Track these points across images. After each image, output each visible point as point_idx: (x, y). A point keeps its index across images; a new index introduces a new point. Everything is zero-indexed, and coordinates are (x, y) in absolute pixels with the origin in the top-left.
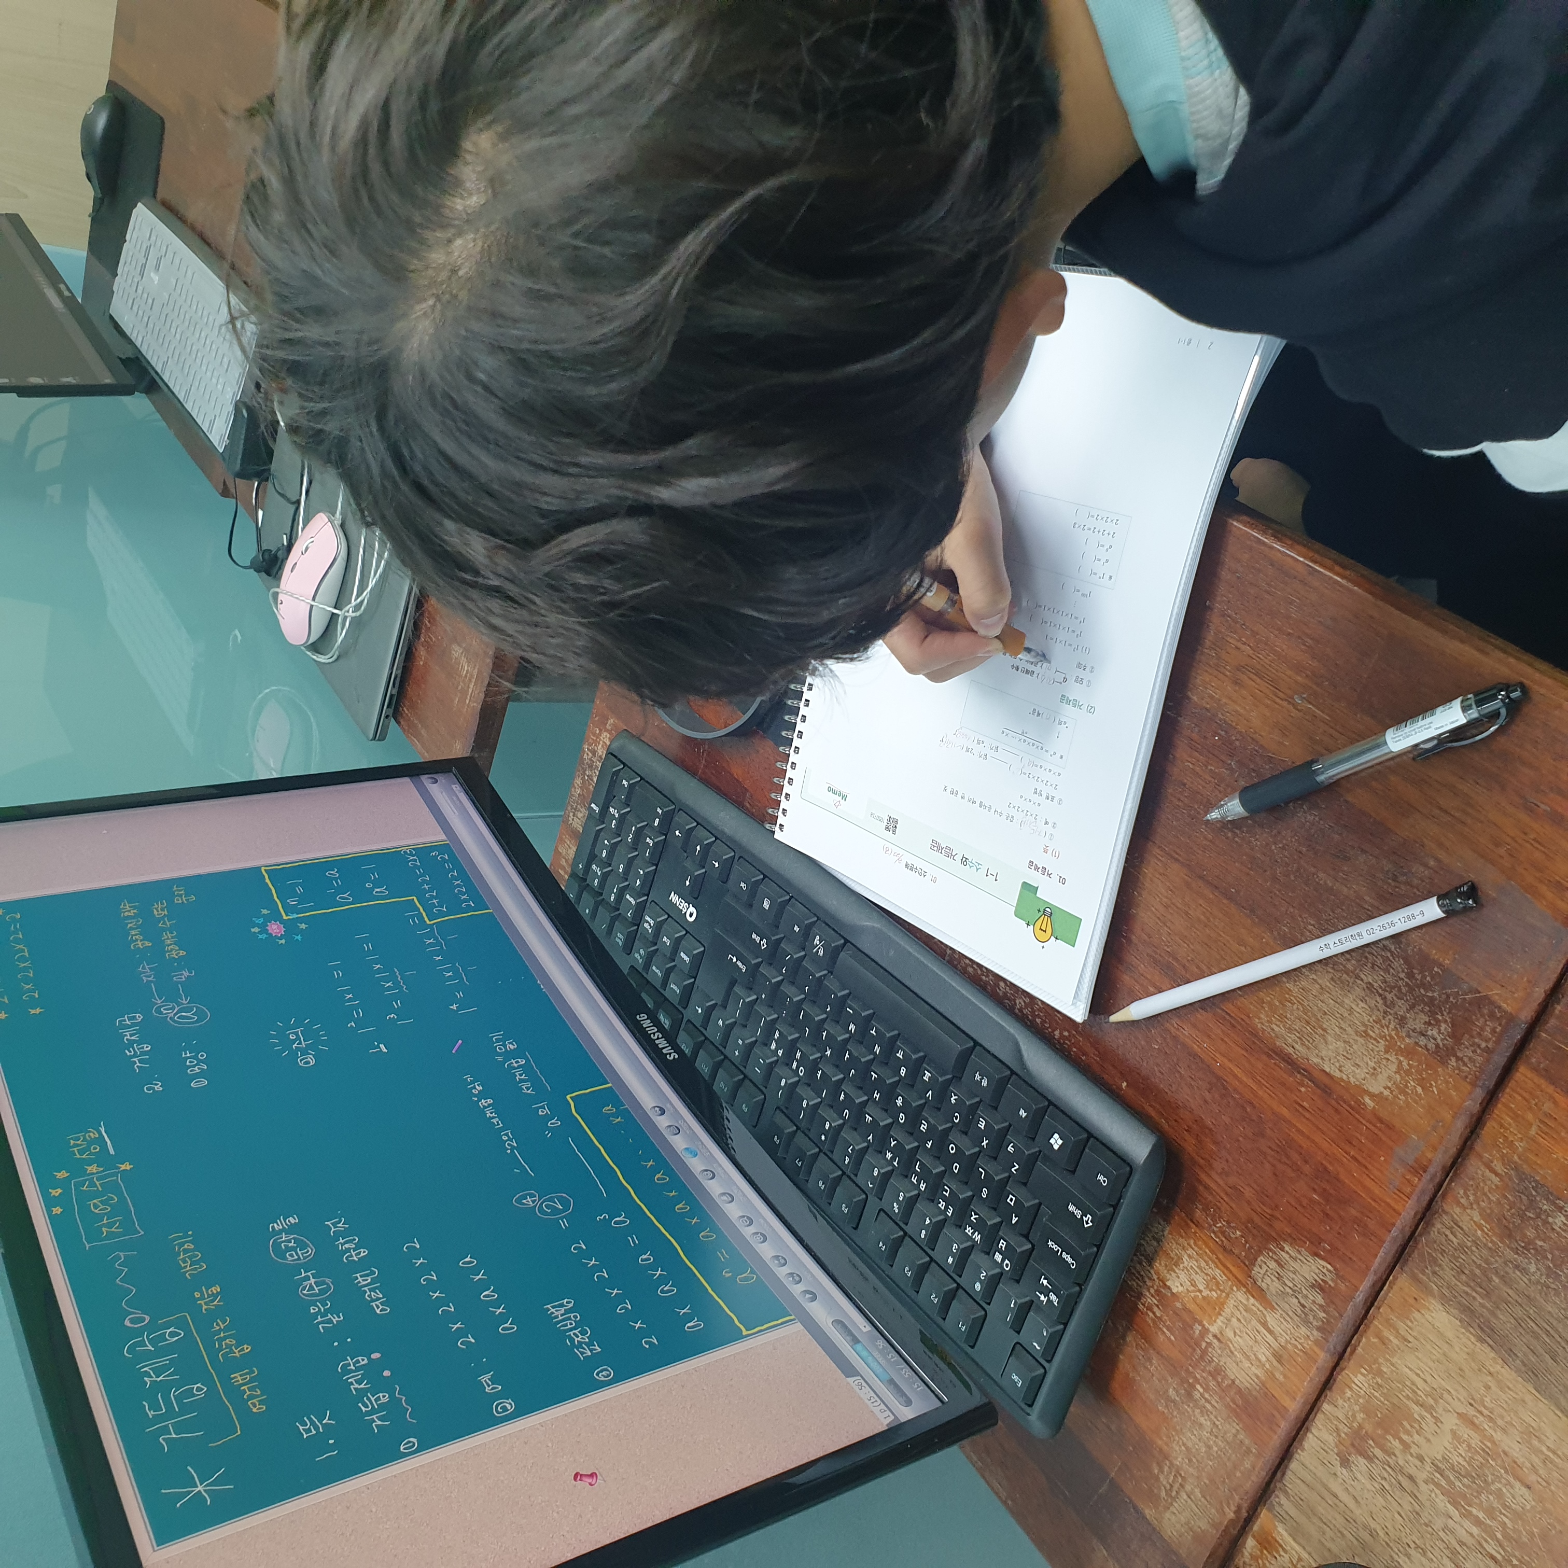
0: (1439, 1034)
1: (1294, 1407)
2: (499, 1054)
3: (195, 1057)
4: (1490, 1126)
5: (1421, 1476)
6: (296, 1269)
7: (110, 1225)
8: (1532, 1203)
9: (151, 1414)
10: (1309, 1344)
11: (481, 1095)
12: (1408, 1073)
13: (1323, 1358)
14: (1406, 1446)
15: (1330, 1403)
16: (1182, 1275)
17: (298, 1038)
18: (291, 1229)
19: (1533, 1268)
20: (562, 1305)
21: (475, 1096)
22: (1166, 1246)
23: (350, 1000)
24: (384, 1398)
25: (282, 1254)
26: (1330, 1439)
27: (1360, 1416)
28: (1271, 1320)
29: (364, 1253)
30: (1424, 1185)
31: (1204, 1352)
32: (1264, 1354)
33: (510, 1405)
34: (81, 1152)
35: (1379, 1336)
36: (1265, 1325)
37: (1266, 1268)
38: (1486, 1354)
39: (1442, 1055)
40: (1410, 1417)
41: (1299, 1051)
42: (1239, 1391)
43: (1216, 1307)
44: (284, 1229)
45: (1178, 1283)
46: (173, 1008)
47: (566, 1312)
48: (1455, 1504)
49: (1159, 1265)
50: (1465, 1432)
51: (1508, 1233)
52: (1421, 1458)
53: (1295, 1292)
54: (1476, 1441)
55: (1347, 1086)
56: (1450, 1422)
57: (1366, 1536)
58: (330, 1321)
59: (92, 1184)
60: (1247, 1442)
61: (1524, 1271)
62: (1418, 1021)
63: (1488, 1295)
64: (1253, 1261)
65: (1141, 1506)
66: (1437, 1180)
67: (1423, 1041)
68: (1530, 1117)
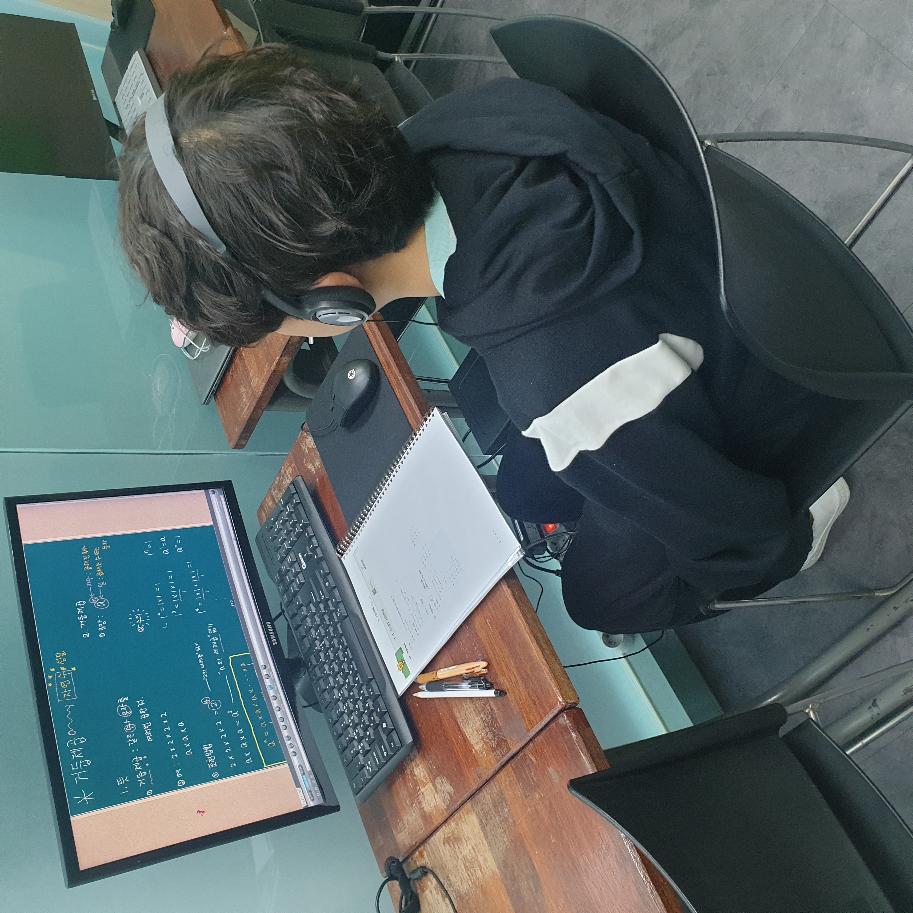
0: (494, 743)
1: (436, 824)
2: (209, 634)
3: (102, 623)
4: (498, 776)
5: (460, 857)
6: (124, 719)
7: (67, 693)
8: (502, 802)
9: (73, 769)
10: (443, 808)
11: (200, 653)
12: (484, 749)
13: (446, 815)
14: (459, 848)
15: (446, 827)
16: (418, 770)
17: (139, 619)
18: (125, 703)
19: (497, 819)
20: (208, 746)
21: (197, 652)
22: (416, 760)
23: (160, 602)
24: (145, 774)
25: (121, 712)
26: (443, 836)
27: (451, 834)
28: (436, 795)
29: (148, 715)
30: (480, 782)
31: (418, 796)
32: (432, 805)
33: (183, 782)
34: (60, 661)
35: (460, 815)
36: (434, 796)
37: (438, 781)
38: (482, 834)
39: (493, 750)
40: (461, 841)
41: (461, 725)
42: (424, 811)
43: (424, 785)
44: (123, 702)
45: (417, 772)
46: (96, 600)
47: (209, 749)
48: (465, 868)
49: (413, 763)
50: (472, 851)
51: (495, 806)
52: (461, 852)
53: (443, 792)
54: (474, 855)
55: (470, 743)
56: (470, 847)
57: (444, 865)
58: (132, 742)
59: (62, 675)
60: (423, 826)
61: (496, 818)
62: (490, 736)
63: (486, 820)
64: (436, 778)
65: (393, 829)
66: (484, 782)
67: (490, 742)
68: (507, 779)
